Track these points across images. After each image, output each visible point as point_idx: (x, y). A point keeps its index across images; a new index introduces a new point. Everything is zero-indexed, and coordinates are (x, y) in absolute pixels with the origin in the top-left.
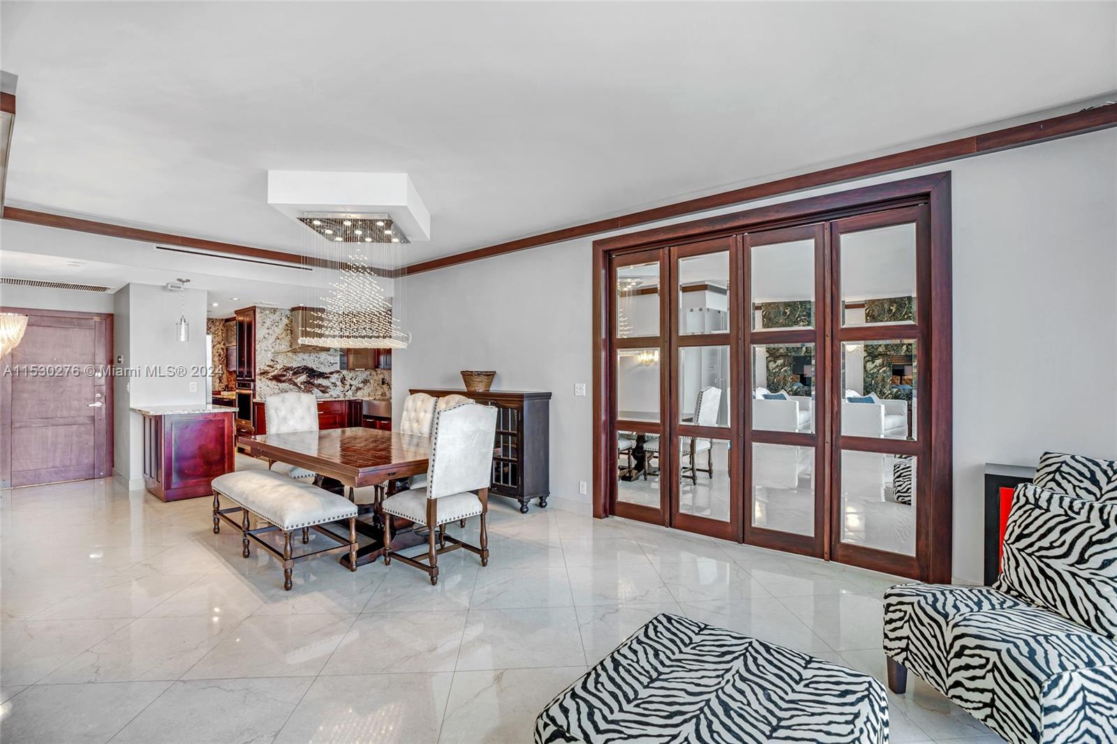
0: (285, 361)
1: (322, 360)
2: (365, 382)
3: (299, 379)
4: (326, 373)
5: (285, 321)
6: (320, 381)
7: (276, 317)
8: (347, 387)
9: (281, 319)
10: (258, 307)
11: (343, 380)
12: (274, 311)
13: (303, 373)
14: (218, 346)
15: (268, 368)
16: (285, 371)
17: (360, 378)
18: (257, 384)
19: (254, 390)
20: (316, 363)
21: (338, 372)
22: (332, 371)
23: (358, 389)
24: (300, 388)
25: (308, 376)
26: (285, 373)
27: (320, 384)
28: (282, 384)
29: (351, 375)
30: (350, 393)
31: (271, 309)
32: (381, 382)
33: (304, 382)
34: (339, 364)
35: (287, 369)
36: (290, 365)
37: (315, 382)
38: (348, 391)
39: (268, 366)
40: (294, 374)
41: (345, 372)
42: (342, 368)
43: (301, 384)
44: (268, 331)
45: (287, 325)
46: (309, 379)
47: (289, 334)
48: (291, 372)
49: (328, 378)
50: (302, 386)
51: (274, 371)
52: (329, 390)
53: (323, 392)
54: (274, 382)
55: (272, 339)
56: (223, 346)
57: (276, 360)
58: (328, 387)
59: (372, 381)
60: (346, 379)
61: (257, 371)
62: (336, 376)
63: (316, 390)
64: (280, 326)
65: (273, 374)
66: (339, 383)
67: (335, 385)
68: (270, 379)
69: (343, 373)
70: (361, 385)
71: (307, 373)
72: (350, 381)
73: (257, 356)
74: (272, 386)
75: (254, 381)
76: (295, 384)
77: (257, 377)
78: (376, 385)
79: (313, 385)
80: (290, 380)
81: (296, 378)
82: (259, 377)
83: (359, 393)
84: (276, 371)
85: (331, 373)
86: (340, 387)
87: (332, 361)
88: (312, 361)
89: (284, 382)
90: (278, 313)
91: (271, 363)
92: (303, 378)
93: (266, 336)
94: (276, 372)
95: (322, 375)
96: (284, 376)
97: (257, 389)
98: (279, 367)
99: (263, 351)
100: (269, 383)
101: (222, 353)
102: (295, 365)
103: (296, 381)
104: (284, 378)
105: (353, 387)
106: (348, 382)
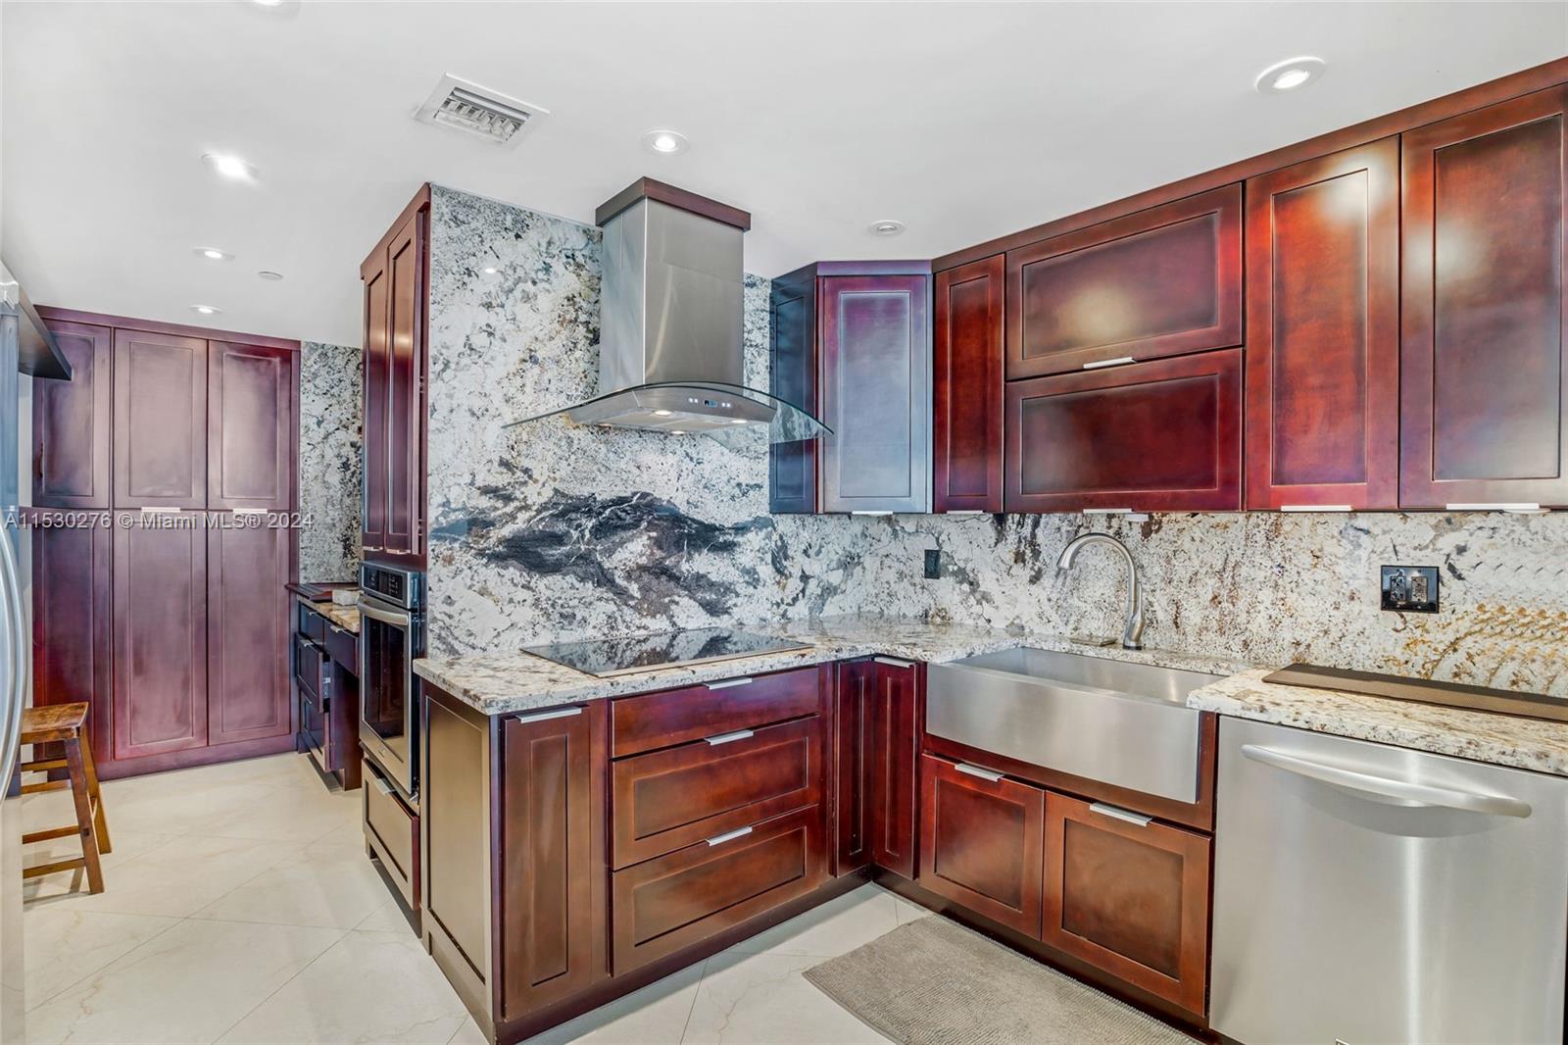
0: (564, 470)
1: (707, 467)
2: (850, 562)
3: (620, 555)
4: (721, 529)
5: (567, 281)
6: (702, 563)
7: (524, 252)
8: (794, 585)
9: (547, 268)
10: (443, 192)
11: (779, 557)
12: (518, 223)
13: (636, 525)
14: (341, 435)
15: (485, 502)
16: (562, 515)
17: (834, 551)
18: (431, 580)
19: (419, 610)
20: (688, 481)
21: (759, 523)
22: (743, 517)
23: (829, 591)
24: (621, 593)
25: (658, 543)
26: (561, 527)
27: (699, 577)
28: (550, 579)
29: (805, 535)
30: (801, 610)
31: (506, 209)
32: (919, 564)
33: (642, 568)
34: (766, 490)
35: (571, 508)
36: (585, 491)
37: (685, 567)
38: (795, 600)
39: (486, 491)
40: (601, 531)
41: (786, 524)
42: (778, 508)
43: (629, 577)
44: (484, 317)
45: (571, 299)
46: (659, 554)
47: (583, 343)
48: (590, 523)
49: (728, 547)
50: (634, 589)
51: (513, 517)
52: (731, 601)
53: (712, 609)
54: (513, 572)
55: (507, 355)
56: (355, 438)
57: (526, 463)
58: (728, 589)
59: (867, 561)
60: (790, 553)
61: (433, 513)
62: (754, 539)
63: (685, 601)
64: (544, 302)
65: (507, 531)
66: (766, 571)
67: (753, 578)
68: (496, 558)
69: (781, 528)
70: (835, 578)
71: (647, 530)
72: (800, 558)
73: (432, 438)
74: (503, 590)
75: (418, 563)
76: (604, 579)
77: (431, 544)
78: (890, 575)
79: (674, 578)
80: (586, 558)
81: (610, 552)
82: (443, 548)
83: (831, 609)
84: (522, 516)
85: (741, 529)
86: (769, 591)
87: (744, 479)
88: (673, 475)
89: (555, 568)
90: (532, 236)
91: (500, 479)
92: (636, 549)
93: (480, 340)
94: (521, 523)
95: (706, 537)
96: (558, 539)
97: (435, 607)
98: (537, 494)
99: (462, 418)
100: (490, 573)
101: (353, 460)
102: (605, 491)
103: (606, 565)
104: (558, 552)
105: (812, 584)
106: (793, 568)
